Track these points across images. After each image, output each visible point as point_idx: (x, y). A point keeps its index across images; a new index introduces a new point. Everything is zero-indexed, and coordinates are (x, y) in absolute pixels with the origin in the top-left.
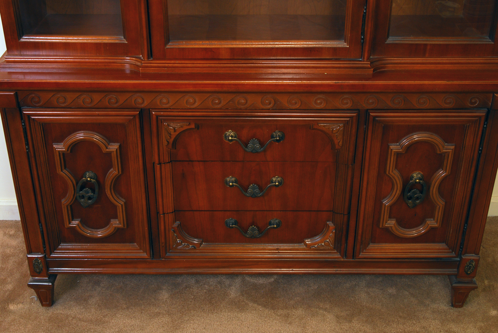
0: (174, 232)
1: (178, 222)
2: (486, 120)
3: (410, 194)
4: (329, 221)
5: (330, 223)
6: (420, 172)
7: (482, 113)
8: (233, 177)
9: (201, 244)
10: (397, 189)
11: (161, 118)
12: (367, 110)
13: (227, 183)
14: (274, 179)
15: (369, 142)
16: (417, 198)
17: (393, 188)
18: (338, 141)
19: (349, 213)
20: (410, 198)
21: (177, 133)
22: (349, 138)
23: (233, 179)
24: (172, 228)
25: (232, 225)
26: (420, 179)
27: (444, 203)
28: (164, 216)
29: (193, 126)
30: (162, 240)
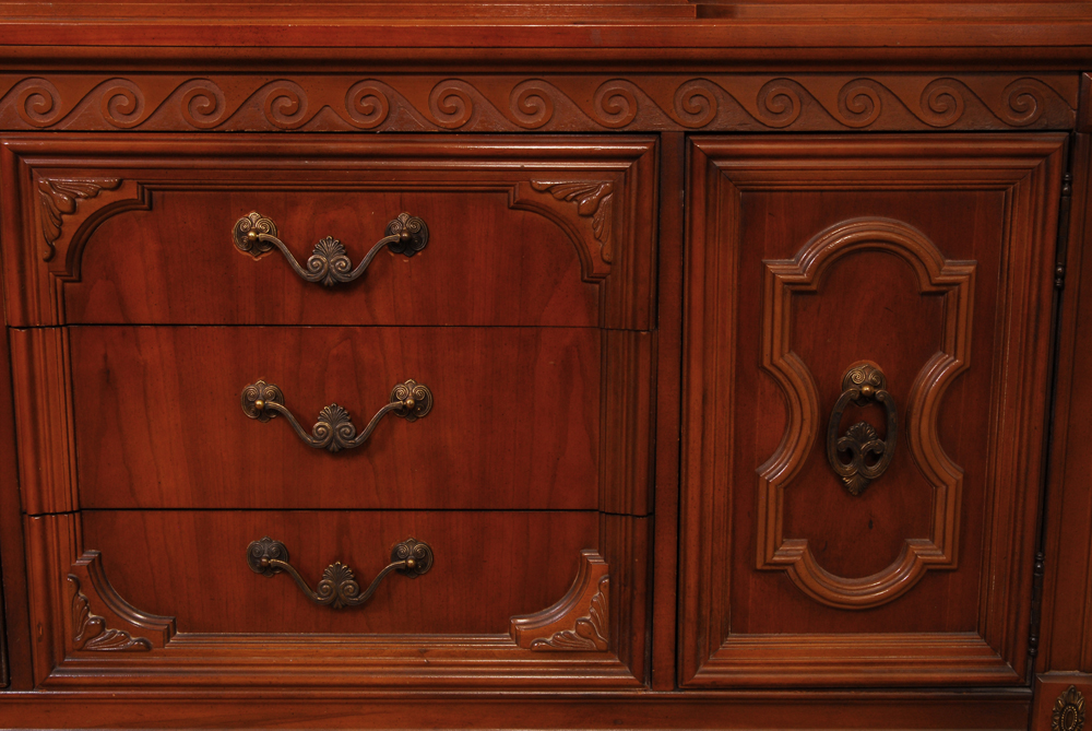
0: (78, 585)
1: (91, 554)
2: (1068, 166)
3: (844, 439)
4: (588, 547)
5: (592, 556)
6: (873, 363)
7: (1052, 143)
8: (268, 382)
9: (169, 634)
10: (802, 420)
11: (28, 161)
12: (687, 134)
13: (249, 403)
14: (401, 390)
15: (698, 244)
16: (873, 457)
17: (788, 424)
18: (600, 248)
19: (651, 514)
20: (848, 455)
21: (81, 217)
22: (632, 232)
23: (269, 390)
24: (73, 569)
25: (269, 559)
26: (873, 385)
27: (960, 477)
28: (43, 523)
29: (131, 192)
30: (38, 614)
